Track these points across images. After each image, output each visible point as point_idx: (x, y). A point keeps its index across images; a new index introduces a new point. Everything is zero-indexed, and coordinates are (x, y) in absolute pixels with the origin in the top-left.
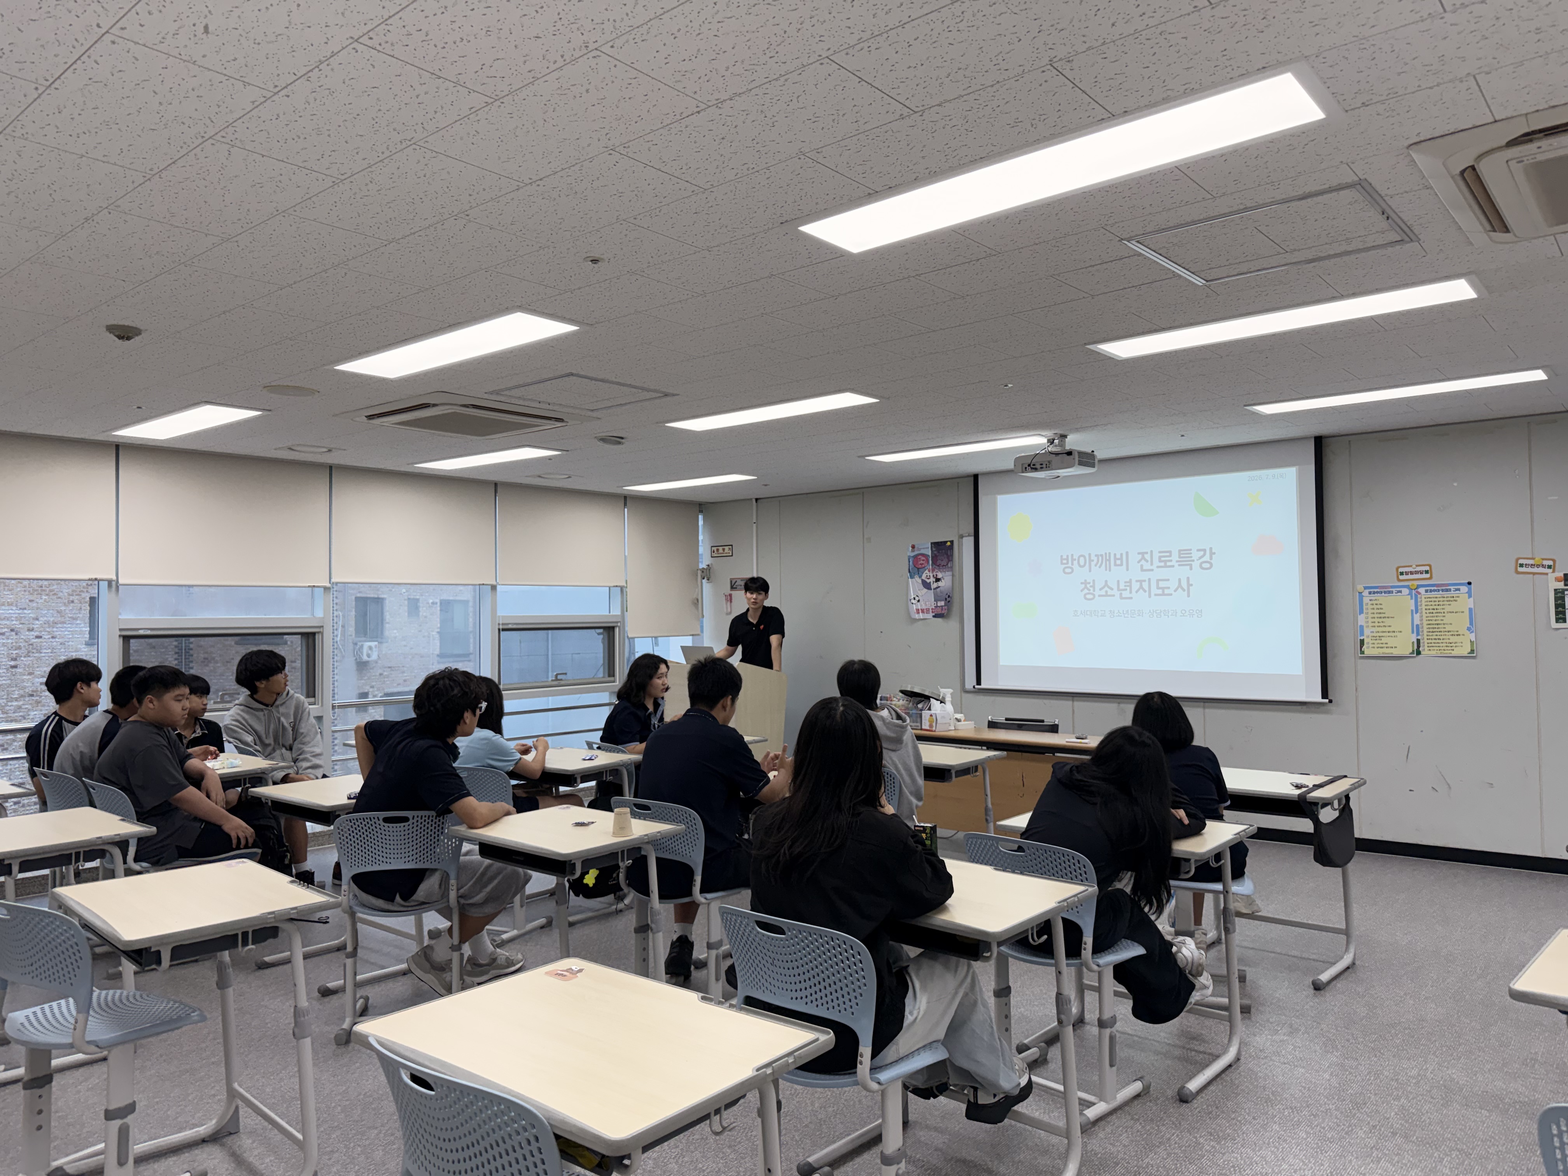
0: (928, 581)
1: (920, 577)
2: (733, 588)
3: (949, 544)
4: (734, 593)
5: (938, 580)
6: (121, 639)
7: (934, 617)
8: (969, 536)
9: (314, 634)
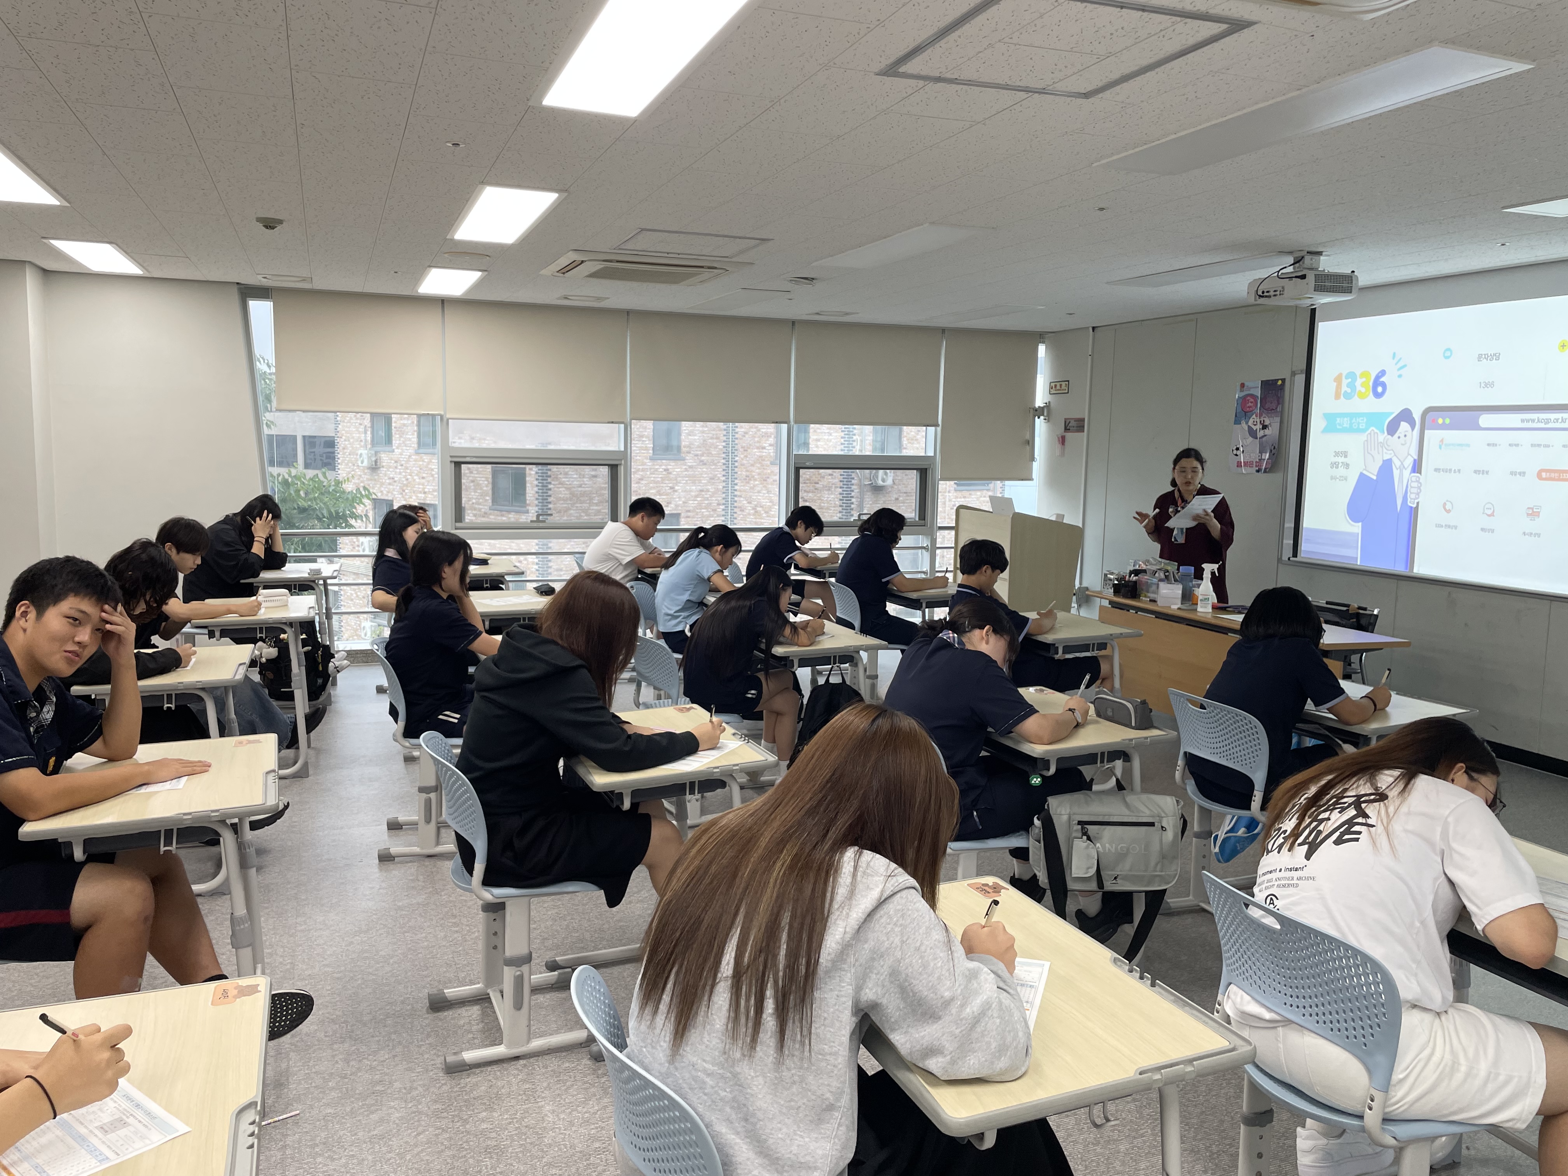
0: (1254, 428)
1: (1247, 423)
2: (1067, 429)
3: (1280, 382)
4: (1069, 435)
5: (1265, 427)
6: (453, 465)
7: (1258, 471)
8: (1301, 372)
9: (617, 466)
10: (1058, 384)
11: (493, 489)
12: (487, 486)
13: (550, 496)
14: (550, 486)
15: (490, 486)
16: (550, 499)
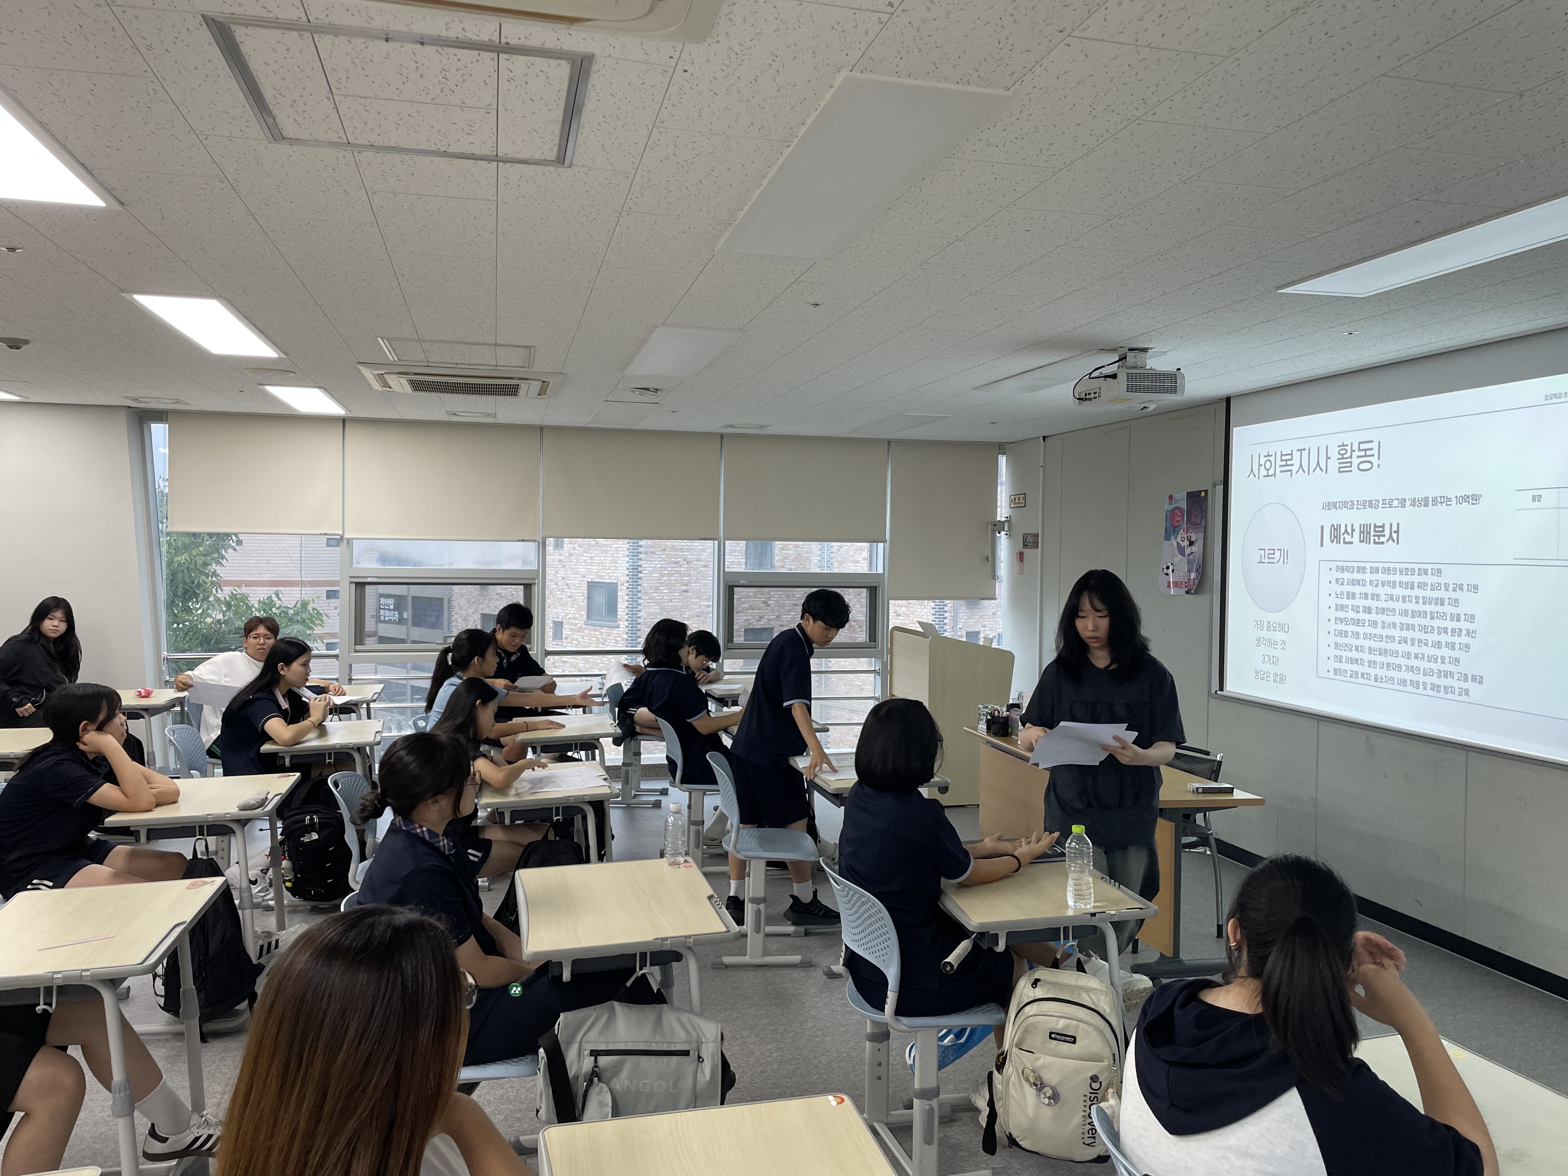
0: (1183, 544)
1: (1176, 539)
2: (1024, 545)
3: (1203, 494)
4: (1027, 551)
5: (1191, 543)
6: (356, 586)
7: (1187, 592)
8: (1221, 484)
9: (530, 585)
10: (1016, 497)
11: (589, 604)
12: (582, 601)
13: (640, 611)
14: (640, 601)
15: (586, 601)
16: (640, 614)
